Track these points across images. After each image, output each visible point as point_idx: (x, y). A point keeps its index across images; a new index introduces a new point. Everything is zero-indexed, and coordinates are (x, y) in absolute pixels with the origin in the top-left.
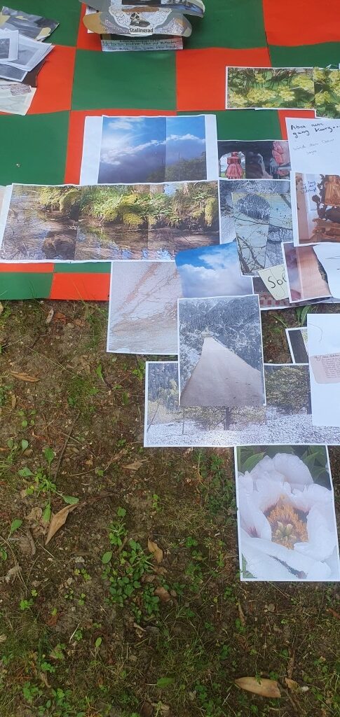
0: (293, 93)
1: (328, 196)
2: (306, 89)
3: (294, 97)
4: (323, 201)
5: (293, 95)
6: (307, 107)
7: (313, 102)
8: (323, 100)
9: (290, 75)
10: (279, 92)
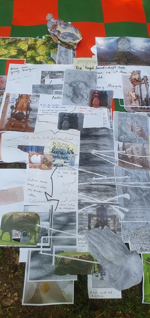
0: (16, 51)
1: (19, 106)
2: (23, 49)
3: (16, 53)
4: (16, 108)
5: (16, 52)
6: (22, 58)
7: (25, 56)
8: (31, 55)
9: (17, 41)
10: (10, 50)
